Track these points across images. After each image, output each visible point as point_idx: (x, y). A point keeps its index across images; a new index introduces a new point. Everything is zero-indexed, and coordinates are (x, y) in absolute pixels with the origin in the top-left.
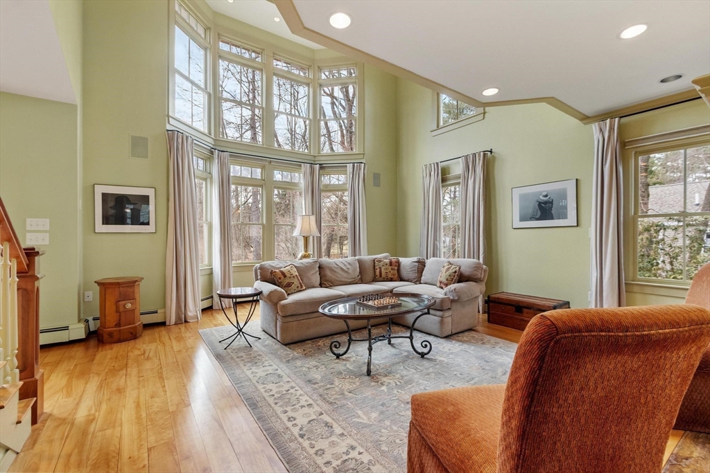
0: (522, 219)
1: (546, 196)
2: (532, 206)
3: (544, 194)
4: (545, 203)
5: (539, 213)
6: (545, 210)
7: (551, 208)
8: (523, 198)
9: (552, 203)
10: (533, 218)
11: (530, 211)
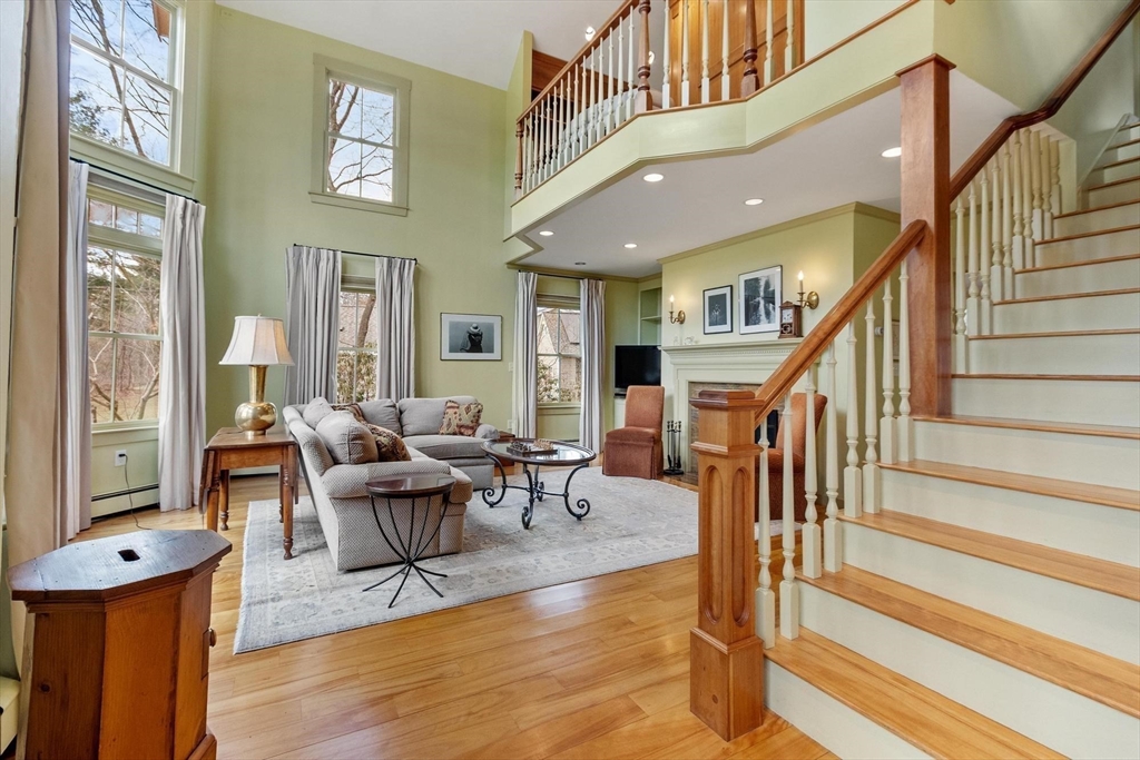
0: (452, 350)
1: (476, 328)
2: (463, 338)
3: (475, 325)
4: (476, 335)
5: (469, 344)
6: (475, 342)
7: (480, 342)
8: (454, 327)
9: (481, 335)
10: (463, 350)
11: (461, 342)
